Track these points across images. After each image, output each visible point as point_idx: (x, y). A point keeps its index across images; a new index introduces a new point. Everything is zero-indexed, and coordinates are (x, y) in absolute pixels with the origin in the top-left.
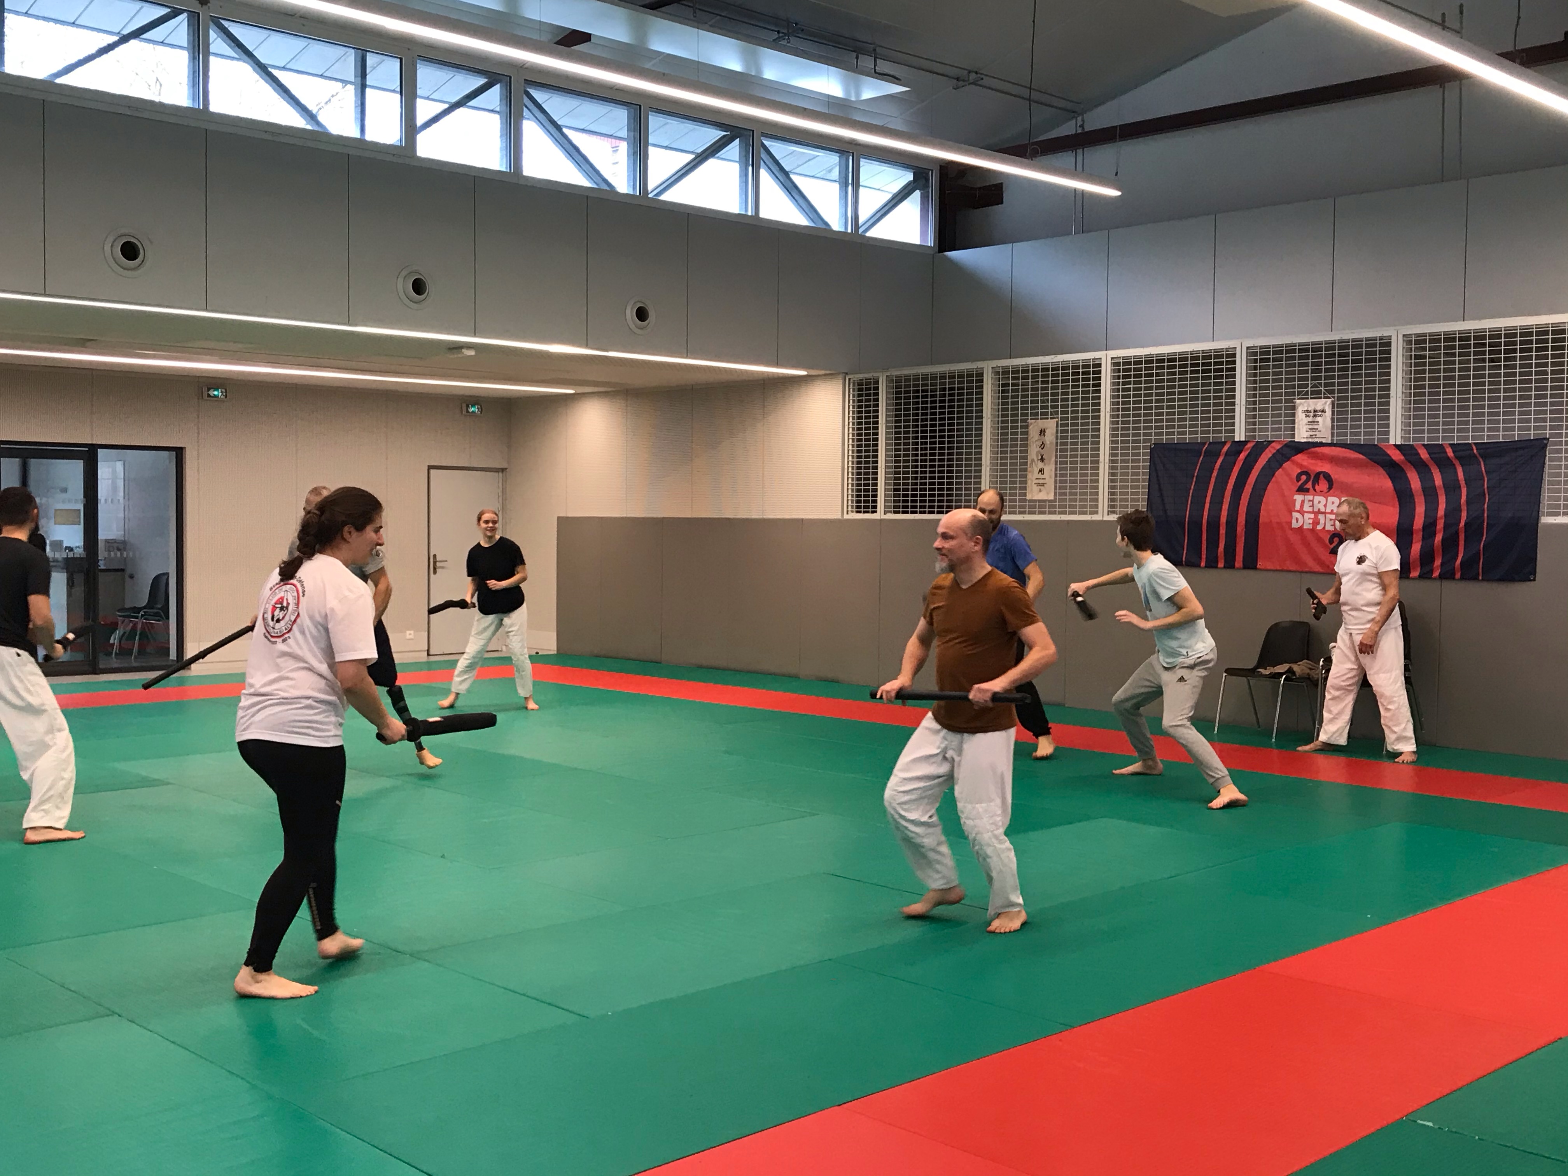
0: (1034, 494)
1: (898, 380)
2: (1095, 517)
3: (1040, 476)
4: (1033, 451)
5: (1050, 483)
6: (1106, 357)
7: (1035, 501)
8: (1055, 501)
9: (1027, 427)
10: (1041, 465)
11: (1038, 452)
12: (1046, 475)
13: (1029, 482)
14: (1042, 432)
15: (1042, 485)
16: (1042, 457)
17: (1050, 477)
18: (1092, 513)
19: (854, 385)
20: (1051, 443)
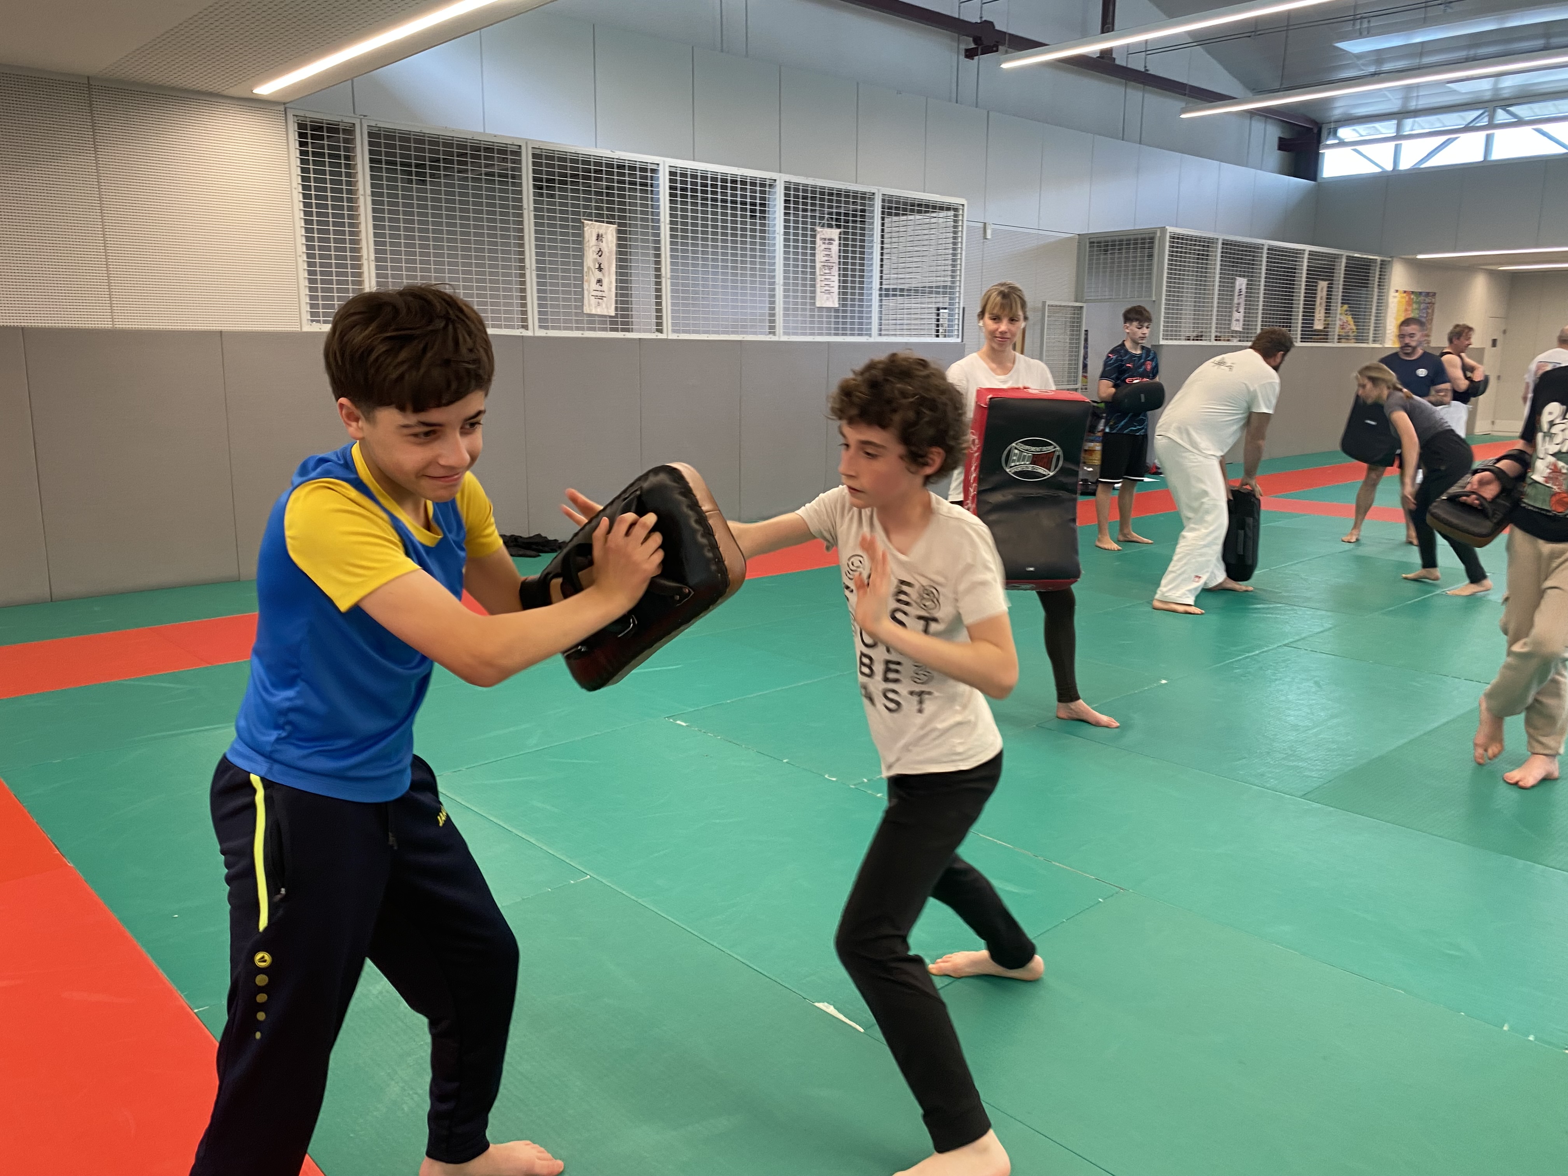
0: (592, 307)
2: (661, 336)
3: (598, 287)
4: (590, 258)
5: (610, 296)
6: (663, 164)
7: (593, 315)
8: (616, 316)
9: (581, 228)
10: (599, 275)
11: (595, 260)
12: (605, 287)
13: (586, 293)
14: (600, 237)
15: (601, 298)
16: (600, 265)
17: (610, 290)
20: (610, 251)
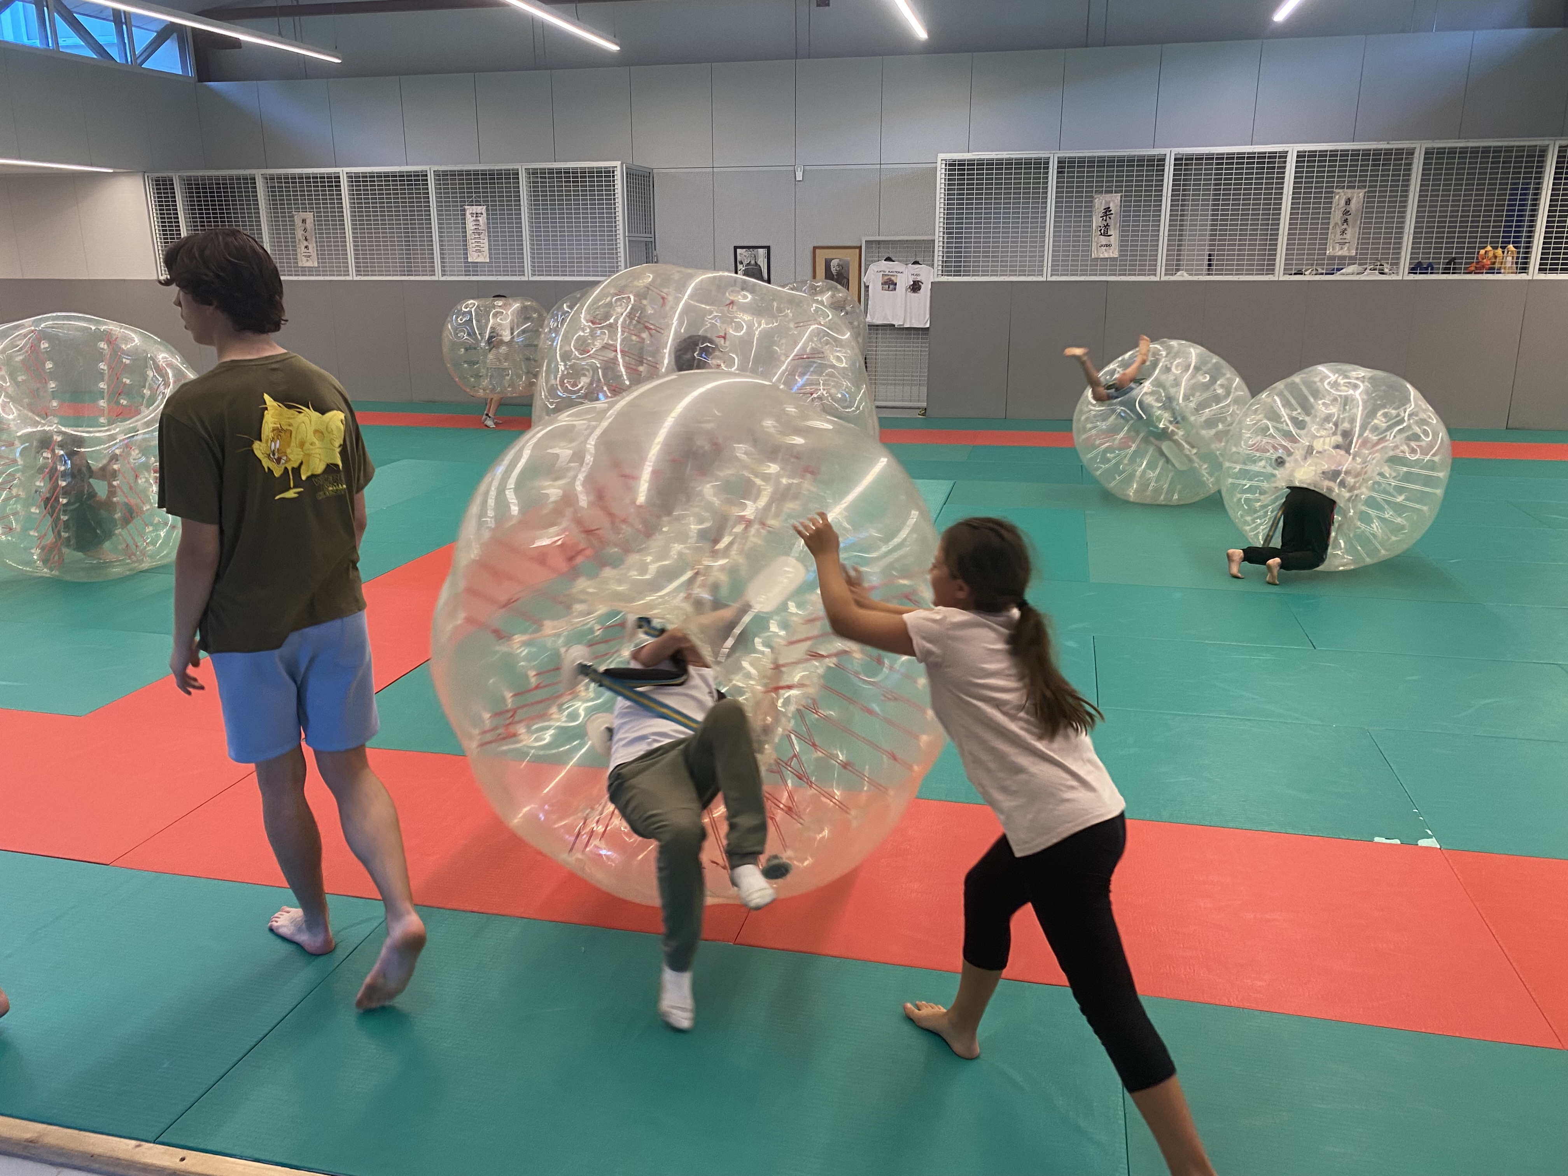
0: (303, 262)
1: (189, 179)
2: (348, 278)
3: (306, 250)
4: (299, 233)
5: (314, 255)
6: (343, 172)
7: (305, 267)
10: (306, 243)
11: (303, 235)
12: (310, 250)
13: (299, 254)
14: (304, 221)
15: (309, 256)
16: (306, 237)
17: (314, 251)
18: (345, 275)
19: (152, 180)
20: (311, 229)
